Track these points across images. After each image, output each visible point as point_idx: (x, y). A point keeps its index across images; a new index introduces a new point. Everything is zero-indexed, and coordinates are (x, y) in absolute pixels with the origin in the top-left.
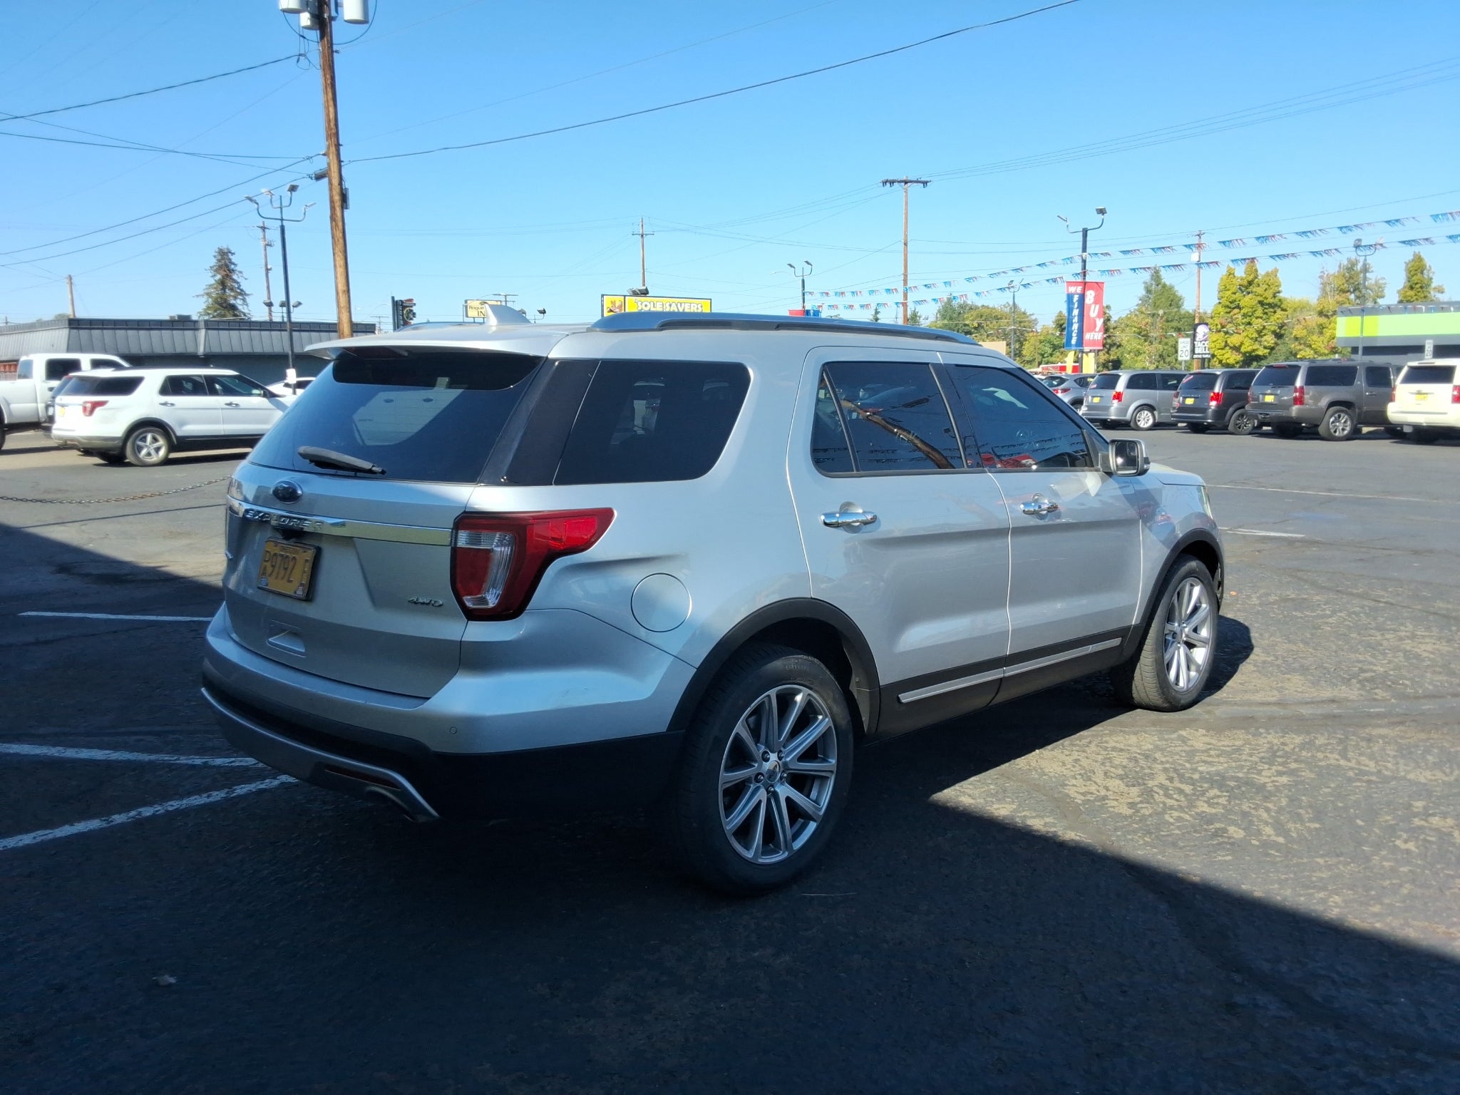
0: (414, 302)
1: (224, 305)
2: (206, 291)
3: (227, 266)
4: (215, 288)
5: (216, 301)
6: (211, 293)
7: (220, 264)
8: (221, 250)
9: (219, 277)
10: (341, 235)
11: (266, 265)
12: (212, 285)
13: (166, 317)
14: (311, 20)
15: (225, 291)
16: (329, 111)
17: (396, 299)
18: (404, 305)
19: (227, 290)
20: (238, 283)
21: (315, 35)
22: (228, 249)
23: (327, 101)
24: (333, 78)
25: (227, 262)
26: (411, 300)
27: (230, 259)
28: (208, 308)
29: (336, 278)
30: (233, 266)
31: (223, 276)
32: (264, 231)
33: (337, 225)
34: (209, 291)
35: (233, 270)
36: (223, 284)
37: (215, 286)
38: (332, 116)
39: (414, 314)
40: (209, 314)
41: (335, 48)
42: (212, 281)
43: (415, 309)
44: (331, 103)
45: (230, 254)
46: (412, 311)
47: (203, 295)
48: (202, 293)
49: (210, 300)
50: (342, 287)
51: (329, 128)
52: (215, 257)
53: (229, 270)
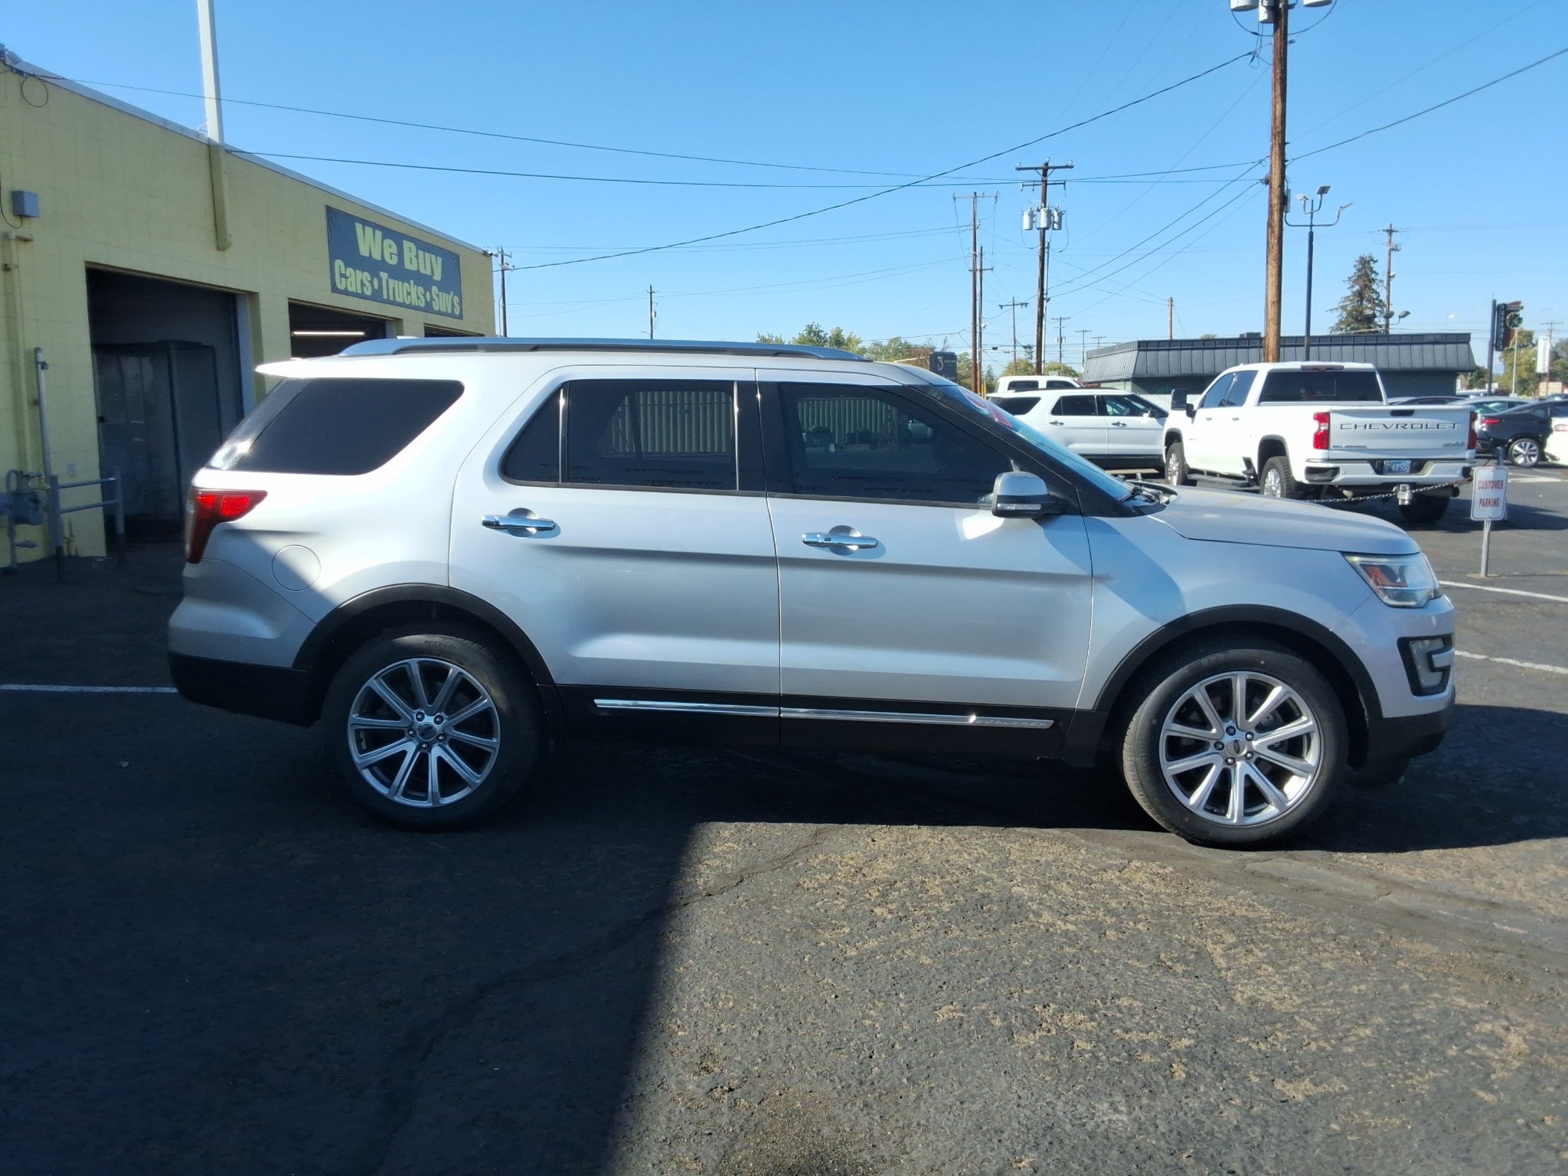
0: (1522, 305)
1: (1359, 318)
2: (1341, 304)
3: (1367, 275)
4: (1351, 300)
5: (1350, 314)
6: (1346, 306)
7: (1360, 273)
8: (1363, 258)
9: (1357, 288)
10: (1276, 241)
11: (1389, 273)
12: (1349, 297)
13: (1237, 336)
14: (1268, 13)
15: (1362, 302)
16: (1276, 108)
17: (1498, 303)
18: (1508, 309)
19: (1364, 302)
20: (1377, 293)
21: (1270, 28)
22: (1370, 257)
23: (1275, 98)
24: (1284, 72)
25: (1368, 271)
26: (1518, 303)
27: (1372, 268)
28: (1341, 322)
29: (1267, 289)
30: (1373, 275)
31: (1361, 287)
32: (1390, 234)
33: (1273, 232)
34: (1345, 304)
35: (1373, 280)
36: (1360, 295)
37: (1352, 298)
38: (1278, 113)
39: (1520, 320)
40: (1341, 329)
41: (1289, 38)
42: (1349, 293)
43: (1521, 314)
44: (1279, 99)
45: (1372, 263)
46: (1516, 316)
47: (1337, 309)
48: (1337, 307)
49: (1344, 313)
50: (1272, 297)
51: (1274, 127)
52: (1355, 266)
53: (1369, 280)
